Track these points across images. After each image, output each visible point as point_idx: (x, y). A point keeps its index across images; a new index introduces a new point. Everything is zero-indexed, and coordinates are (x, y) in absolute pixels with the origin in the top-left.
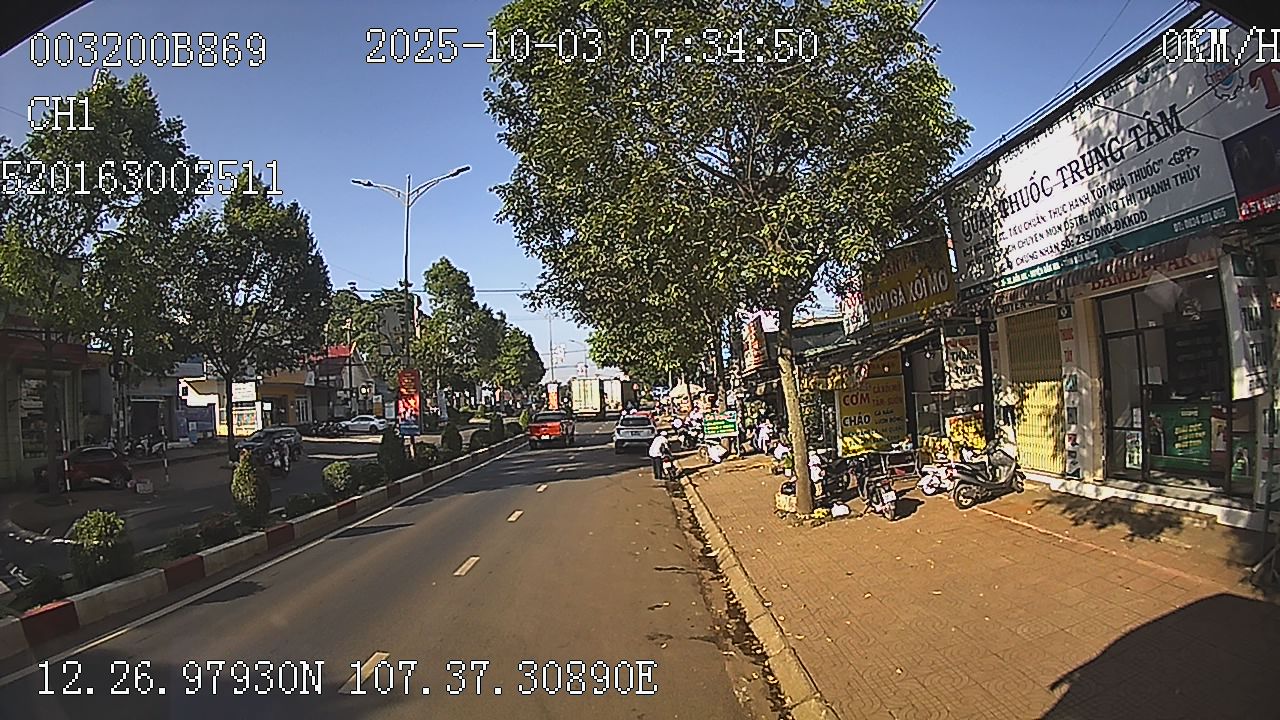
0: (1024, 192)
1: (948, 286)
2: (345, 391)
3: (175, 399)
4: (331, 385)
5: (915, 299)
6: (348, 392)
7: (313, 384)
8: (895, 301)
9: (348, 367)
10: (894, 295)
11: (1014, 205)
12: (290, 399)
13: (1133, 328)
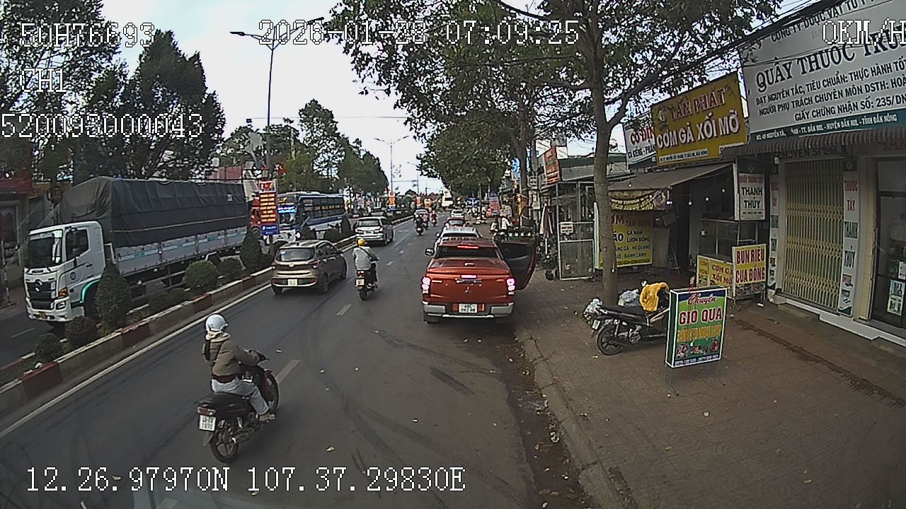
0: (824, 55)
1: (739, 130)
5: (703, 138)
8: (683, 138)
10: (682, 133)
11: (814, 64)
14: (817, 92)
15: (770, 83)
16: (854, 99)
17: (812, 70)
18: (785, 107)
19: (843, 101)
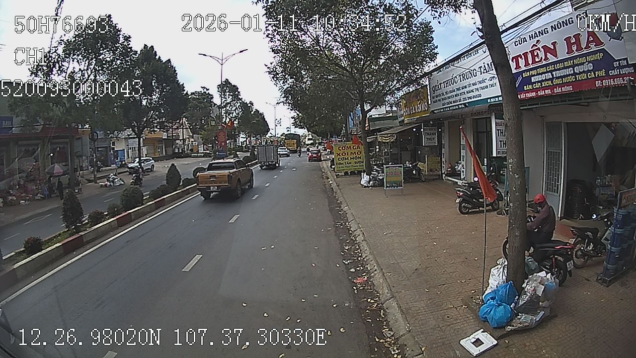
0: (450, 81)
1: (428, 109)
2: (181, 140)
3: (109, 148)
4: (174, 137)
5: (418, 112)
6: (182, 141)
7: (166, 138)
8: (412, 111)
9: (182, 130)
10: (411, 109)
11: (447, 84)
12: (156, 145)
13: (485, 130)
14: (448, 95)
15: (436, 91)
16: (458, 98)
18: (439, 100)
19: (454, 99)
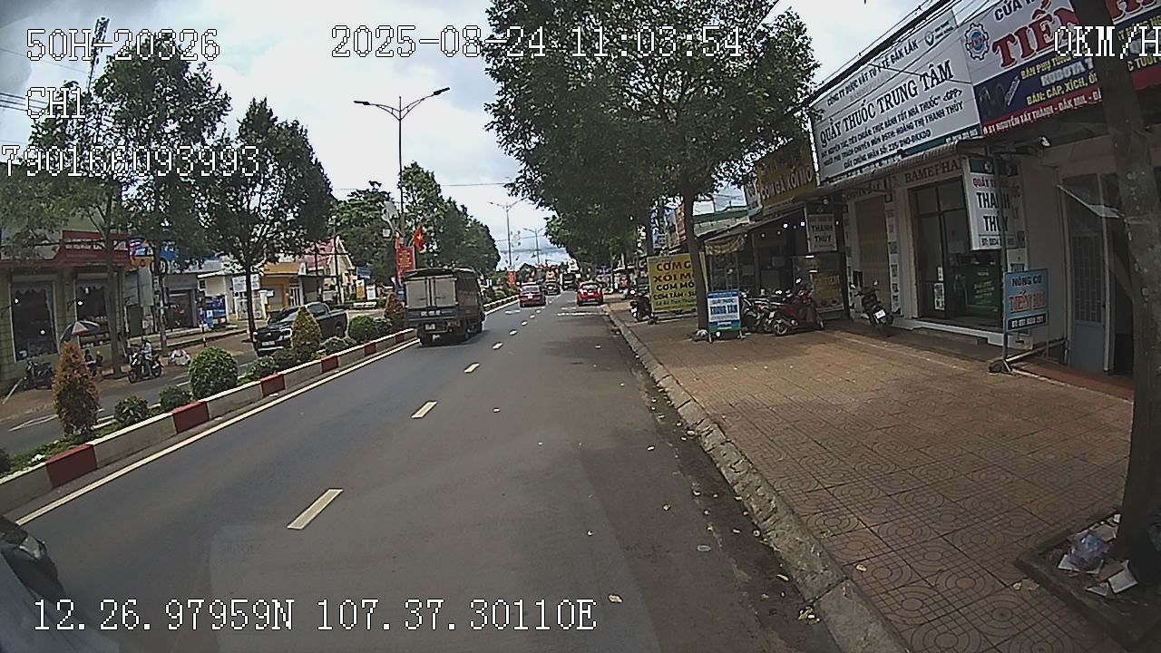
1: (812, 179)
2: (332, 278)
4: (320, 274)
5: (791, 188)
7: (305, 274)
8: (778, 190)
9: (334, 258)
10: (778, 185)
12: (285, 288)
13: (937, 210)
14: (856, 145)
15: (829, 140)
16: (878, 146)
17: (852, 128)
18: (838, 158)
19: (870, 150)
